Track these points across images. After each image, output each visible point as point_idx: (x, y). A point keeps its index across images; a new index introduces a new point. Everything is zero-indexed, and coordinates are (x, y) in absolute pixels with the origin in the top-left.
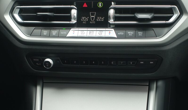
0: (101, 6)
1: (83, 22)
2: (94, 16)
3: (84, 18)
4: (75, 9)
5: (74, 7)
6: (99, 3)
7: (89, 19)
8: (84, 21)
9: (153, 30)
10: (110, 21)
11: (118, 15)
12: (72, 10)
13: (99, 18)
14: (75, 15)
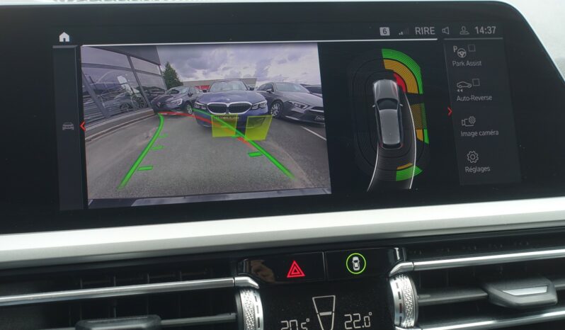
2: (329, 313)
3: (289, 323)
4: (248, 288)
5: (246, 282)
6: (352, 258)
7: (313, 326)
10: (400, 326)
11: (428, 299)
12: (241, 295)
13: (353, 316)
14: (259, 319)
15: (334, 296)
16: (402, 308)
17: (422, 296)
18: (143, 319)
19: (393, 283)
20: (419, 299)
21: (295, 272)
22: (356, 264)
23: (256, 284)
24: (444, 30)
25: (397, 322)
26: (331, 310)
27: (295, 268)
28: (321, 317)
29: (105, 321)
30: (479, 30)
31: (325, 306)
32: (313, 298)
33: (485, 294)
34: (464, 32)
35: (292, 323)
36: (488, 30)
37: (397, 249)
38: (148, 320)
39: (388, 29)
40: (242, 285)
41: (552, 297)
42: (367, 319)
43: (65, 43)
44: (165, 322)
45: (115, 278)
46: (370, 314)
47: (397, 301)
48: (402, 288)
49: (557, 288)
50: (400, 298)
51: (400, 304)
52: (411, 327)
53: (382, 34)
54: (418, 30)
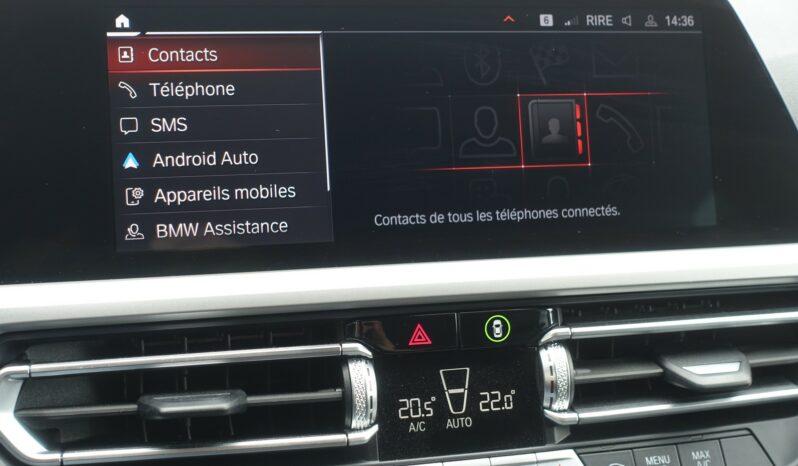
0: (503, 336)
1: (412, 427)
2: (461, 391)
3: (409, 403)
4: (359, 357)
5: (356, 350)
6: (492, 321)
7: (440, 406)
8: (411, 419)
9: (752, 434)
10: (550, 408)
11: (587, 375)
12: (350, 365)
13: (491, 395)
14: (371, 397)
15: (468, 369)
16: (553, 387)
17: (580, 371)
18: (226, 397)
19: (544, 354)
20: (576, 375)
21: (420, 337)
22: (498, 329)
23: (368, 353)
24: (624, 21)
25: (546, 404)
26: (464, 387)
27: (420, 333)
28: (450, 395)
29: (176, 397)
30: (671, 19)
31: (455, 380)
32: (441, 371)
33: (660, 370)
34: (651, 22)
35: (413, 402)
36: (682, 21)
37: (550, 310)
38: (232, 397)
39: (550, 17)
40: (350, 354)
41: (745, 378)
42: (508, 398)
43: (123, 29)
44: (252, 399)
45: (186, 340)
46: (513, 392)
47: (548, 377)
49: (751, 365)
50: (552, 374)
51: (552, 382)
52: (564, 411)
53: (542, 24)
54: (590, 20)
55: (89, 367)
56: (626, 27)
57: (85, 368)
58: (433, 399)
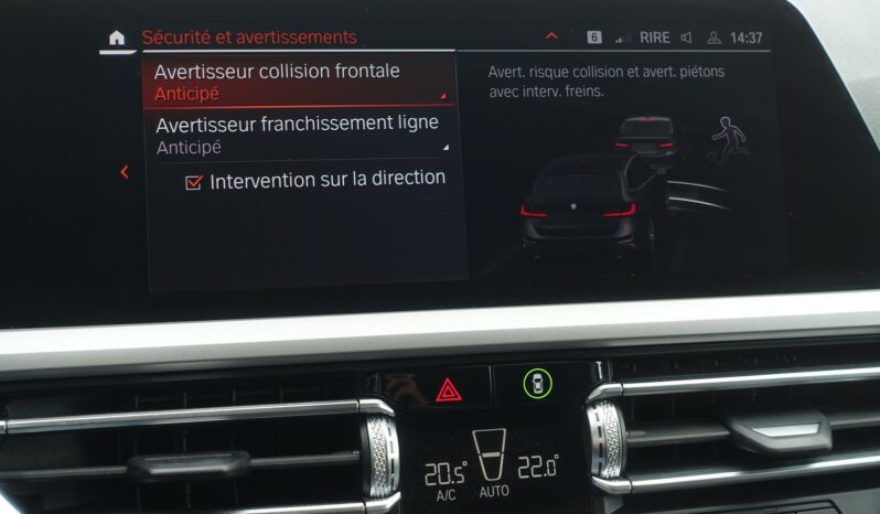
0: (545, 392)
1: (440, 496)
2: (497, 454)
3: (437, 468)
4: (380, 415)
5: (375, 406)
6: (531, 376)
7: (472, 472)
8: (439, 487)
9: (834, 506)
10: (599, 476)
11: (641, 437)
12: (369, 425)
13: (531, 459)
14: (393, 460)
15: (505, 430)
16: (602, 451)
17: (633, 433)
18: (225, 458)
19: (591, 414)
20: (629, 437)
21: (449, 393)
22: (538, 384)
23: (390, 411)
24: (683, 37)
25: (595, 470)
26: (500, 450)
27: (448, 388)
28: (484, 459)
29: (169, 458)
30: (737, 36)
31: (490, 443)
32: (474, 432)
33: (727, 433)
34: (714, 39)
35: (441, 466)
36: (750, 38)
37: (599, 363)
38: (232, 459)
39: (599, 34)
40: (369, 411)
41: (825, 441)
42: (551, 464)
43: (117, 47)
44: (257, 462)
45: (185, 394)
46: (557, 456)
47: (596, 440)
48: (604, 419)
49: (832, 427)
50: (600, 436)
51: (601, 445)
52: (615, 478)
53: (590, 41)
54: (644, 36)
55: (73, 424)
56: (685, 46)
57: (68, 424)
58: (465, 463)
